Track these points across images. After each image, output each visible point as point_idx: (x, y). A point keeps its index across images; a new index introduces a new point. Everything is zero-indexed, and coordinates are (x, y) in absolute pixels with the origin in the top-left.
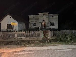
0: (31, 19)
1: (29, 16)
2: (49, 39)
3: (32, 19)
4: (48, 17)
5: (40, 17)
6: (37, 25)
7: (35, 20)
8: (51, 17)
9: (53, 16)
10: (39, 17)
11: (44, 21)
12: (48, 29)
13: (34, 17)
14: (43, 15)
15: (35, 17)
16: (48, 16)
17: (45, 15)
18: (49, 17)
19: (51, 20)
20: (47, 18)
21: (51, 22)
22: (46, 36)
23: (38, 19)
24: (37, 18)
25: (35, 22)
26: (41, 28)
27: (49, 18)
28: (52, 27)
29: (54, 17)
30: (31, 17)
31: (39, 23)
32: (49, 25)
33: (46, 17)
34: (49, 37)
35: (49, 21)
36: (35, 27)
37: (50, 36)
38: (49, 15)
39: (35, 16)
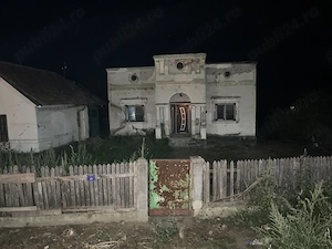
0: (117, 87)
1: (109, 71)
2: (196, 214)
3: (123, 87)
4: (202, 76)
5: (162, 78)
6: (148, 116)
7: (139, 93)
8: (222, 78)
9: (228, 74)
10: (159, 78)
11: (181, 99)
12: (204, 137)
13: (134, 78)
14: (180, 66)
15: (138, 75)
16: (203, 72)
17: (186, 69)
18: (211, 78)
19: (221, 90)
20: (197, 81)
21: (219, 101)
22: (177, 193)
23: (152, 87)
24: (150, 81)
25: (139, 102)
26: (168, 133)
27: (208, 83)
28: (224, 129)
29: (235, 77)
30: (118, 76)
31: (158, 107)
32: (210, 116)
33: (193, 76)
34: (197, 205)
35: (207, 96)
36: (140, 126)
37: (203, 199)
38: (211, 66)
39: (137, 71)
